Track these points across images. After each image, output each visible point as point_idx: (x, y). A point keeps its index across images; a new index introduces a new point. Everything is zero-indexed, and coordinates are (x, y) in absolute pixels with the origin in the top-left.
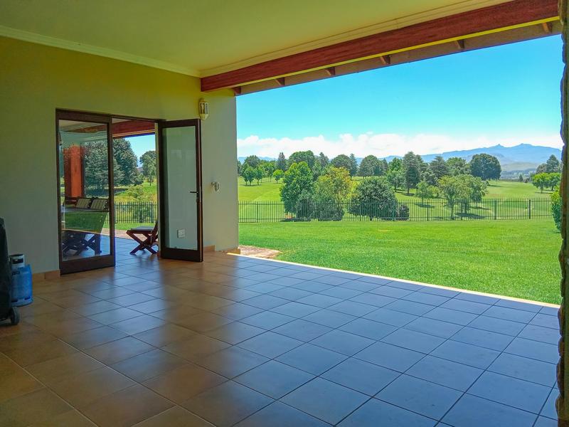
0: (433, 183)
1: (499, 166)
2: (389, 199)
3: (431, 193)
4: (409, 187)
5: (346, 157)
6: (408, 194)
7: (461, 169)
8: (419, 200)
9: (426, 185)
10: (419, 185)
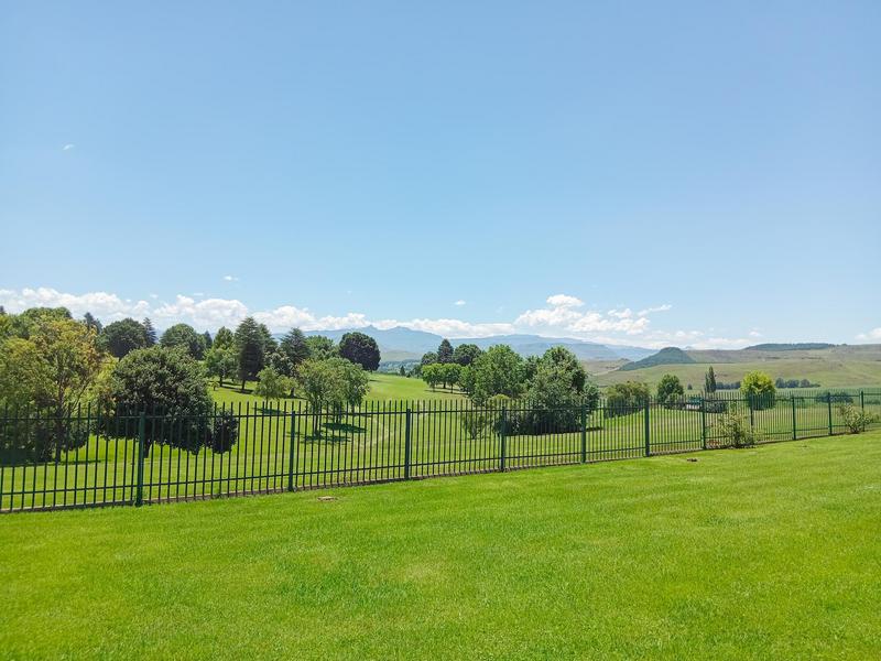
0: (285, 370)
1: (378, 352)
2: (192, 398)
3: (282, 388)
4: (245, 379)
5: (135, 324)
6: (243, 391)
7: (327, 353)
8: (260, 401)
9: (274, 374)
10: (262, 374)
